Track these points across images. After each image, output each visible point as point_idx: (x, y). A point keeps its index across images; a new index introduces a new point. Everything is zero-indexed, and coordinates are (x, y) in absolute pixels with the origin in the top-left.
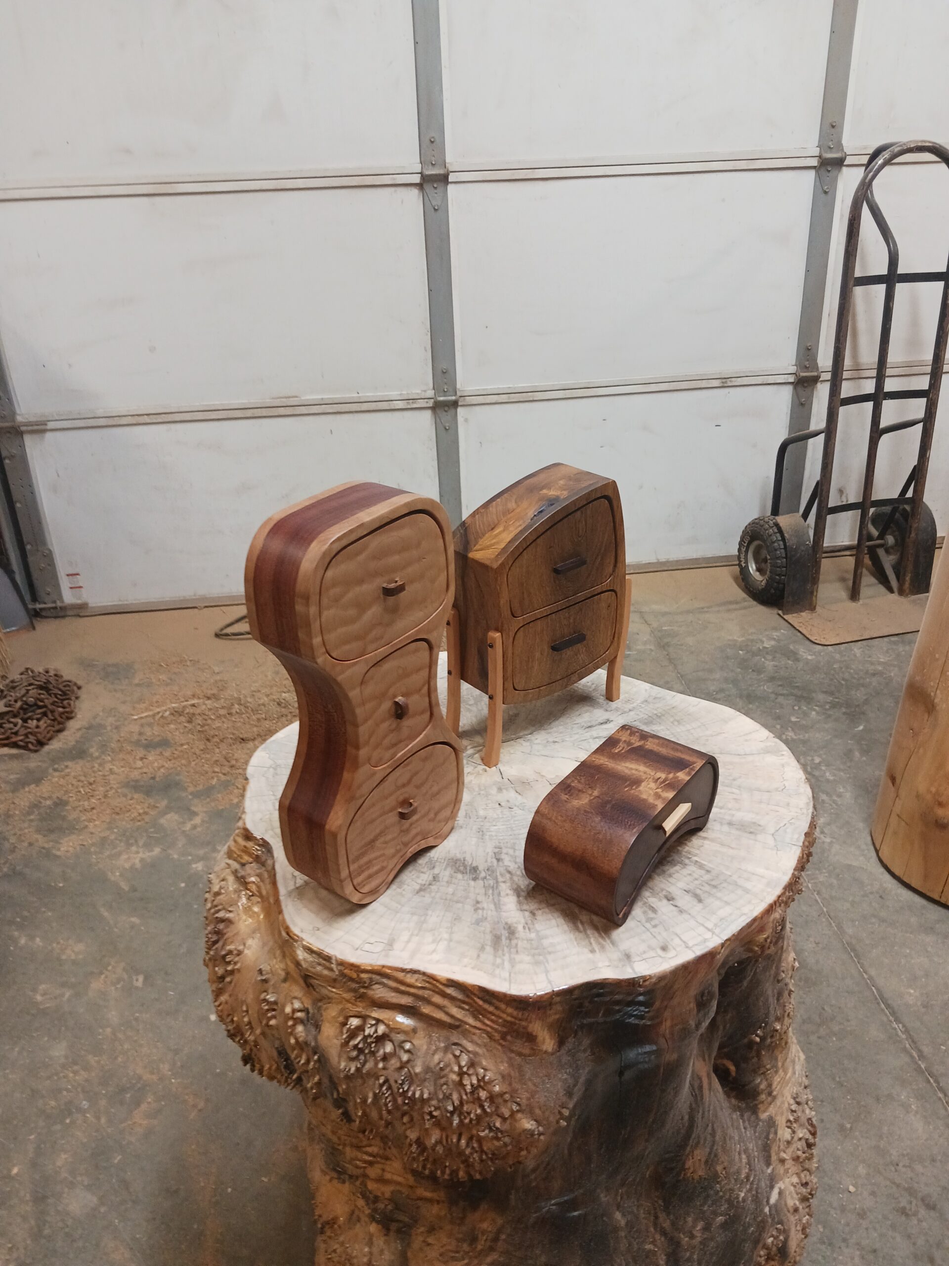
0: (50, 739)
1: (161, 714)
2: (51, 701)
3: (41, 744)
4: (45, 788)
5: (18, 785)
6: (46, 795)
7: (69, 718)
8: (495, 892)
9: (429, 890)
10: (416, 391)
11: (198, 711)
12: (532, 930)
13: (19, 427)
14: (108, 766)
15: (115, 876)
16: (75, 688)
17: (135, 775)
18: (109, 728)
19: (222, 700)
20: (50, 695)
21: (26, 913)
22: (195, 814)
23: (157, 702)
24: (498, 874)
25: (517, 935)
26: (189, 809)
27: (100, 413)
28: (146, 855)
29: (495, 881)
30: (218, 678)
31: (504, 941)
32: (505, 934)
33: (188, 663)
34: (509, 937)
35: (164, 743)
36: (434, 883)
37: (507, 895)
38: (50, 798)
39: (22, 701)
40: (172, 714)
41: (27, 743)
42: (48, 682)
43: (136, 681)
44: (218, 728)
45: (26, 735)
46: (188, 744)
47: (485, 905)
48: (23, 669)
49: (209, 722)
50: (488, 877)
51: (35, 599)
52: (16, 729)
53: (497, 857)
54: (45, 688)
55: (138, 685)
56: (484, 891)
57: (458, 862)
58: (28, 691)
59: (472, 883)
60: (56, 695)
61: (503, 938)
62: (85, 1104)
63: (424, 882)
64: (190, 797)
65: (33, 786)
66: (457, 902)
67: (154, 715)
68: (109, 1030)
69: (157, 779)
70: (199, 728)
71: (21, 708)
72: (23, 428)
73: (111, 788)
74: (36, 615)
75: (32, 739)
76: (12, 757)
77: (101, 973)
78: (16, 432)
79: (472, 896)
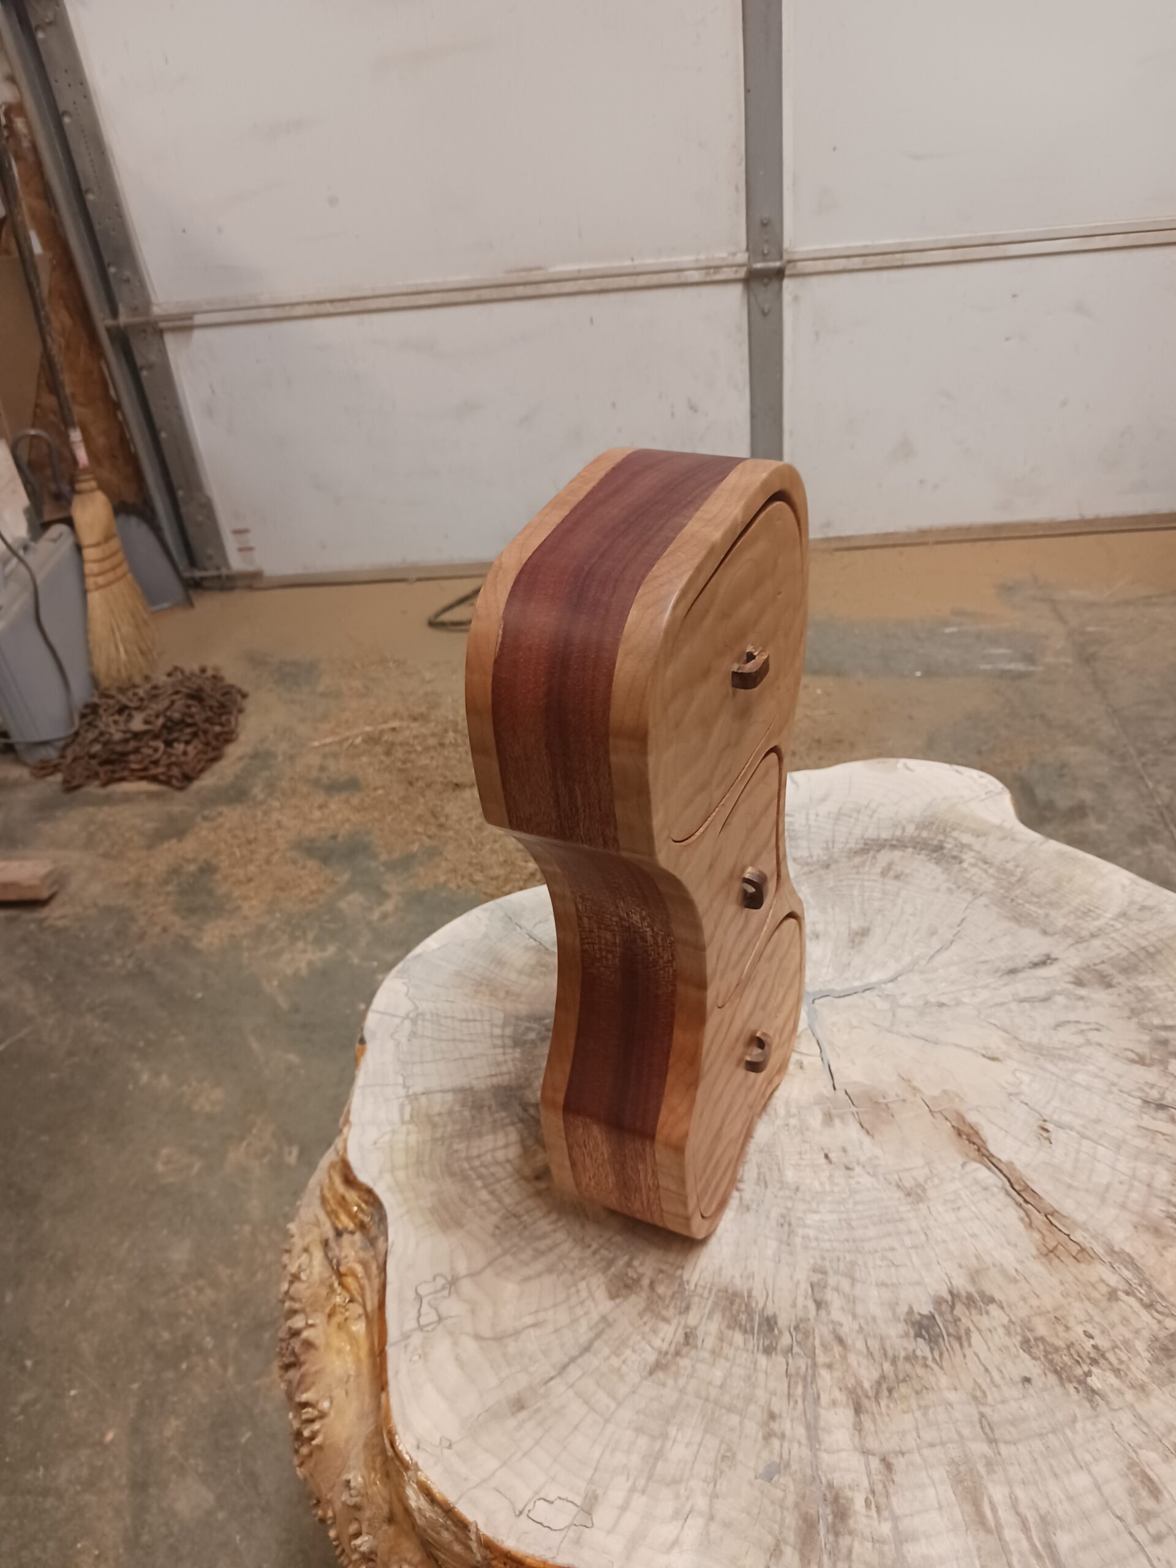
0: (202, 771)
1: (350, 741)
2: (204, 716)
3: (188, 778)
4: (189, 846)
5: (158, 838)
6: (190, 856)
7: (228, 741)
8: (810, 1390)
9: (673, 1368)
10: (720, 255)
11: (400, 738)
12: (886, 1514)
13: (156, 322)
14: (275, 816)
15: (271, 987)
16: (239, 698)
17: (310, 831)
18: (280, 758)
19: (433, 724)
20: (203, 707)
21: (151, 1035)
22: (386, 896)
23: (347, 721)
24: (817, 1343)
25: (851, 1522)
26: (378, 888)
27: (265, 299)
28: (315, 956)
29: (809, 1361)
30: (429, 688)
31: (823, 1535)
32: (826, 1513)
33: (391, 664)
34: (834, 1525)
35: (352, 785)
36: (685, 1350)
37: (834, 1403)
38: (194, 860)
39: (165, 716)
40: (365, 741)
41: (170, 777)
42: (200, 689)
43: (321, 688)
44: (425, 768)
45: (169, 766)
46: (383, 787)
47: (786, 1426)
48: (169, 668)
49: (413, 756)
50: (796, 1349)
51: (193, 563)
52: (157, 756)
53: (818, 1298)
54: (197, 696)
55: (323, 695)
56: (786, 1385)
57: (738, 1301)
58: (173, 702)
59: (763, 1360)
60: (211, 708)
61: (822, 1528)
62: (209, 1342)
63: (665, 1347)
64: (382, 869)
65: (174, 841)
66: (730, 1409)
67: (341, 742)
68: (247, 1229)
69: (340, 839)
70: (399, 764)
71: (164, 726)
72: (162, 325)
73: (277, 850)
74: (194, 586)
75: (175, 771)
76: (151, 796)
77: (242, 1138)
78: (155, 330)
79: (761, 1394)
